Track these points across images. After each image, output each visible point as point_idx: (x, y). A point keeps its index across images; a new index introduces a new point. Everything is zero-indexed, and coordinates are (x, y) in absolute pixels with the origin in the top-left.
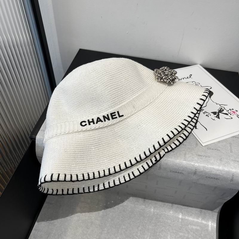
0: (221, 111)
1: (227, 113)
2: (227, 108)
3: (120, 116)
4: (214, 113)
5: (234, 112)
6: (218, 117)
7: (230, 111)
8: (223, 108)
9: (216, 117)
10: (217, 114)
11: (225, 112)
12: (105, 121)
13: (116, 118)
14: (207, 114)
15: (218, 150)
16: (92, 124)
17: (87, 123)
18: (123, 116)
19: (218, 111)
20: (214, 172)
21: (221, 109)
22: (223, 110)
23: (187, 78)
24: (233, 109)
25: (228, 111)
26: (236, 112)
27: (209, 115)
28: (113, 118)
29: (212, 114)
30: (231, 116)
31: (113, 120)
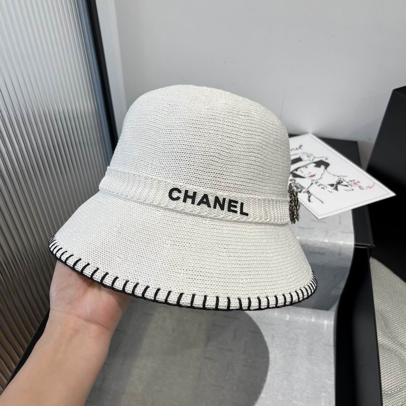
0: (339, 183)
1: (347, 184)
2: (347, 179)
3: (242, 213)
4: (332, 185)
5: (356, 184)
6: (336, 189)
7: (350, 183)
8: (342, 180)
9: (334, 189)
10: (335, 186)
11: (344, 183)
12: (215, 207)
13: (236, 212)
14: (322, 186)
15: (324, 222)
16: (189, 201)
17: (182, 196)
18: (247, 215)
19: (335, 183)
20: (318, 245)
21: (340, 181)
22: (342, 182)
23: (297, 149)
24: (354, 181)
25: (348, 182)
26: (358, 183)
27: (325, 188)
28: (229, 210)
29: (329, 187)
30: (353, 188)
31: (228, 213)
